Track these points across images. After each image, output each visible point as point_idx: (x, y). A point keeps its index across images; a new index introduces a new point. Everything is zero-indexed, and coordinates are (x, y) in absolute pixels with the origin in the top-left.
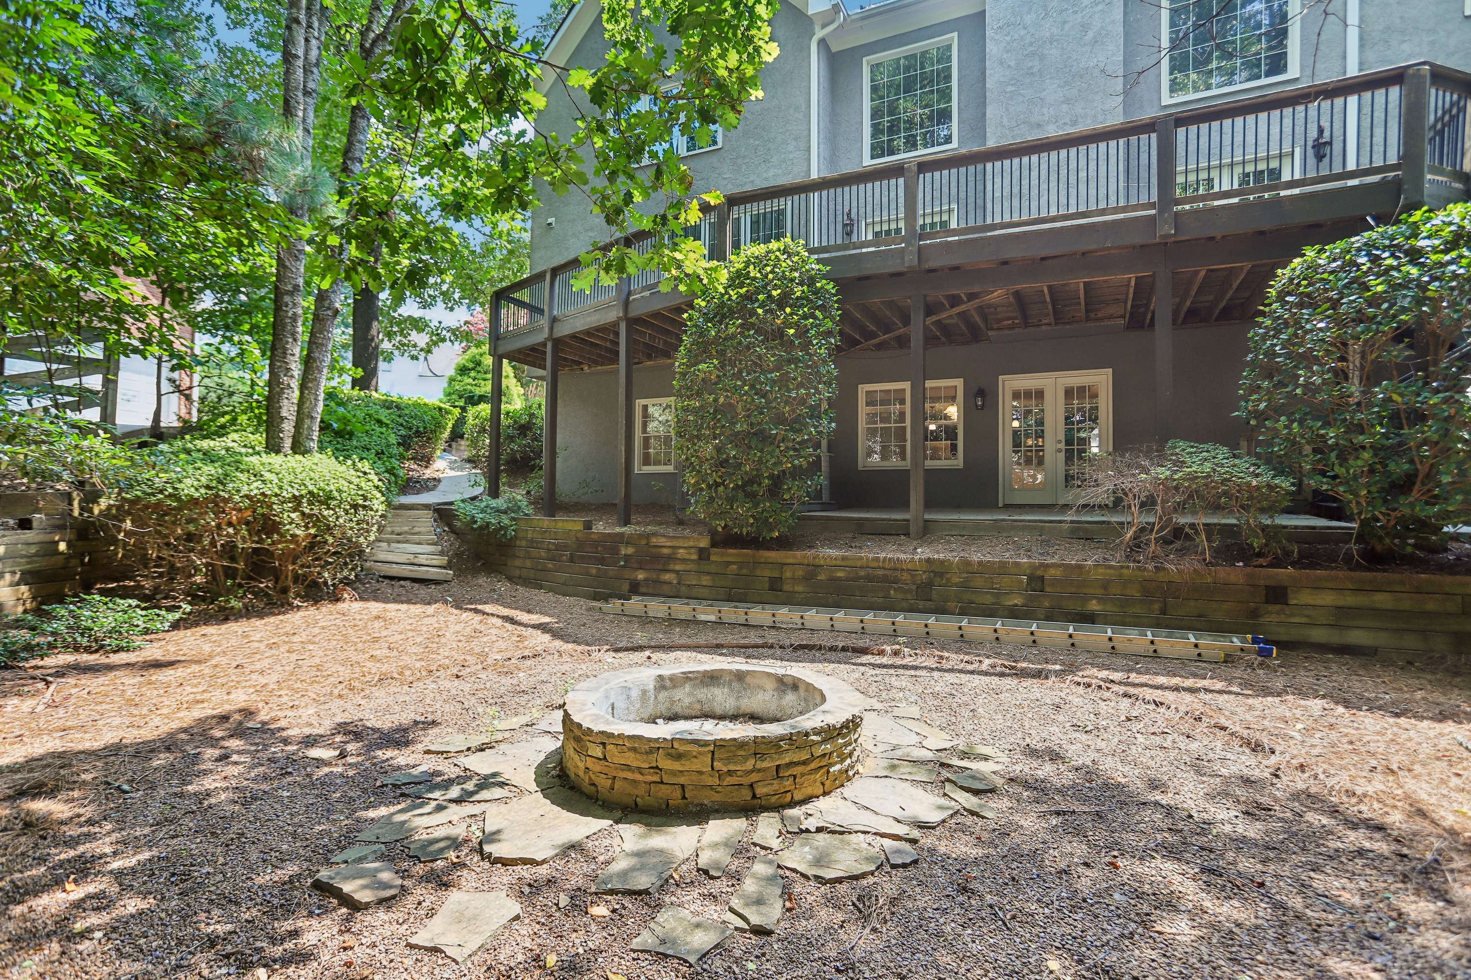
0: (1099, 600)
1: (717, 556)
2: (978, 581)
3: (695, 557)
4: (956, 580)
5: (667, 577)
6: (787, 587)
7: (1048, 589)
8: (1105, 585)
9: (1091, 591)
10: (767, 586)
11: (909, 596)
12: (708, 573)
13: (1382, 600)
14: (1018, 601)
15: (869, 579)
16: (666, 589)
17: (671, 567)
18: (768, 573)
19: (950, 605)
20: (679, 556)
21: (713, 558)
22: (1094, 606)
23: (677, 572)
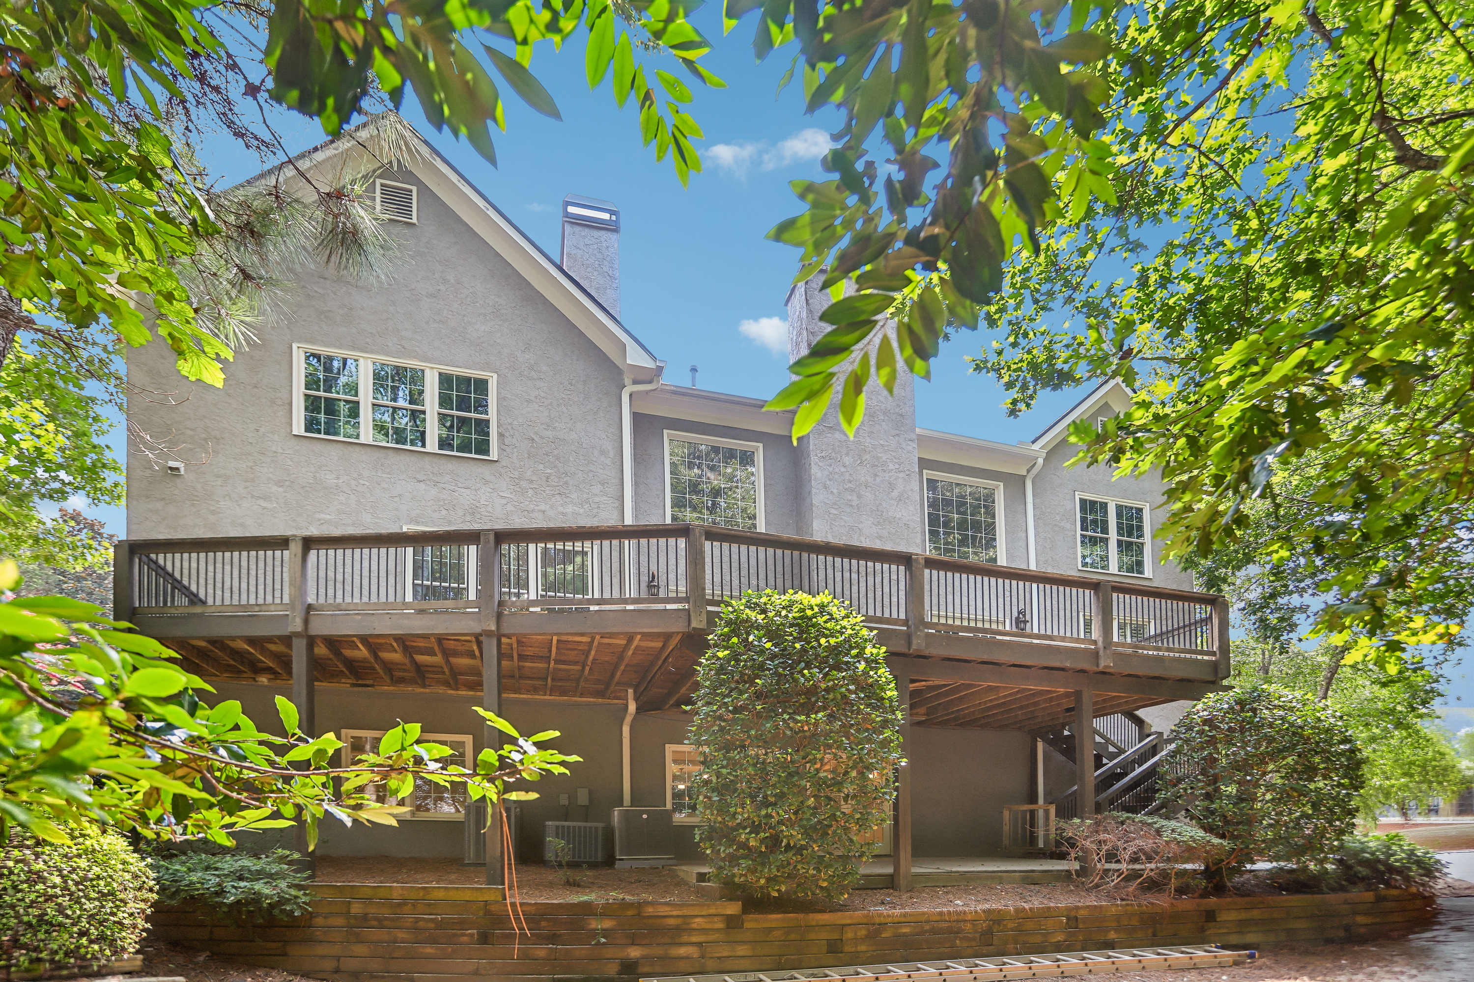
0: (1117, 931)
1: (754, 922)
2: (1029, 925)
3: (720, 925)
4: (1011, 925)
5: (682, 951)
6: (847, 949)
7: (1081, 926)
8: (1118, 918)
9: (1108, 924)
10: (825, 949)
11: (973, 944)
12: (744, 943)
13: (1256, 914)
14: (1060, 937)
15: (934, 931)
16: (682, 966)
17: (685, 939)
18: (824, 935)
19: (1010, 947)
20: (695, 926)
21: (747, 925)
22: (1112, 935)
23: (699, 945)
